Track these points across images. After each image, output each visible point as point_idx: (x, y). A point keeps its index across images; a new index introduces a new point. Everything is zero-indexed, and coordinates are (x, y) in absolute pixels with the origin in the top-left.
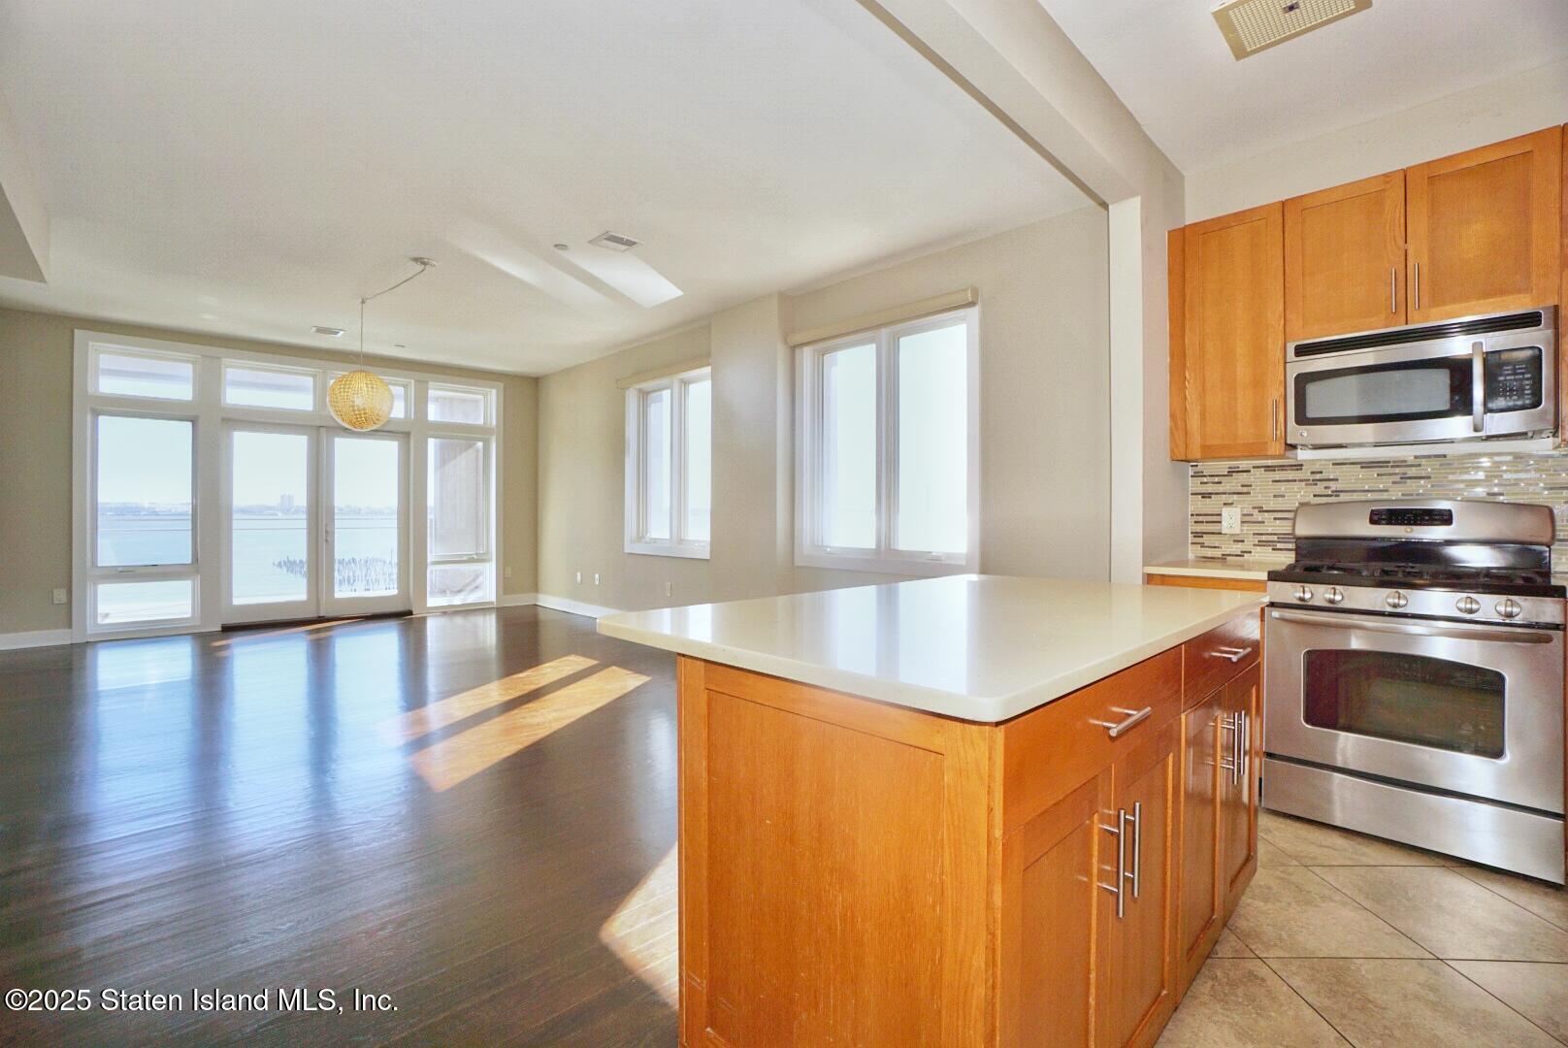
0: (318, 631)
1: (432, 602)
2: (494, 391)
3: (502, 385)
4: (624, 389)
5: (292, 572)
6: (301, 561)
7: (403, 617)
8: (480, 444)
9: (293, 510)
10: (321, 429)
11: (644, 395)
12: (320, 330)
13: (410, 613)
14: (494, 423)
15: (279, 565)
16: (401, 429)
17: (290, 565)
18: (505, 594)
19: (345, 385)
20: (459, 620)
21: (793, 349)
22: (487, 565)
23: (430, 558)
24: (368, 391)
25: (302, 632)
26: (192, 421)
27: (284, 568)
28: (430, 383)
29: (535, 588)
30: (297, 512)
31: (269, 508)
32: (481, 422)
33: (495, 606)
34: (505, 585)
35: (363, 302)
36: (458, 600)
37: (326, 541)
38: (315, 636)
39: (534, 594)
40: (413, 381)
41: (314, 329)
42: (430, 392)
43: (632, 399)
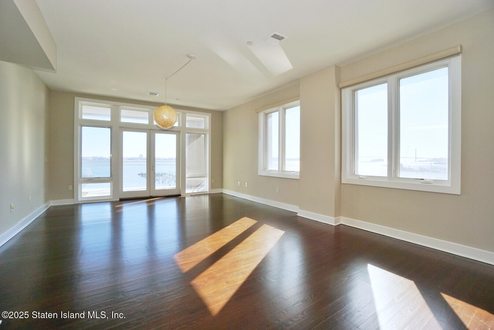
0: (150, 202)
1: (188, 191)
2: (208, 117)
3: (210, 114)
4: (258, 113)
5: (142, 177)
6: (145, 174)
7: (177, 197)
8: (203, 135)
9: (143, 159)
10: (151, 130)
11: (266, 115)
12: (151, 94)
13: (180, 195)
14: (208, 128)
15: (139, 174)
16: (178, 130)
17: (142, 175)
18: (212, 189)
19: (160, 110)
20: (196, 198)
21: (341, 89)
22: (206, 178)
23: (187, 176)
24: (168, 113)
25: (145, 202)
26: (110, 128)
27: (140, 175)
28: (187, 114)
29: (222, 187)
30: (144, 159)
31: (137, 158)
32: (203, 128)
33: (208, 193)
34: (212, 186)
35: (166, 79)
36: (196, 191)
37: (153, 169)
38: (149, 204)
39: (221, 189)
40: (181, 113)
41: (149, 93)
42: (187, 117)
43: (261, 116)
